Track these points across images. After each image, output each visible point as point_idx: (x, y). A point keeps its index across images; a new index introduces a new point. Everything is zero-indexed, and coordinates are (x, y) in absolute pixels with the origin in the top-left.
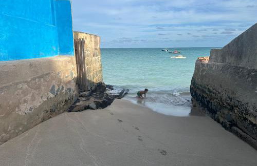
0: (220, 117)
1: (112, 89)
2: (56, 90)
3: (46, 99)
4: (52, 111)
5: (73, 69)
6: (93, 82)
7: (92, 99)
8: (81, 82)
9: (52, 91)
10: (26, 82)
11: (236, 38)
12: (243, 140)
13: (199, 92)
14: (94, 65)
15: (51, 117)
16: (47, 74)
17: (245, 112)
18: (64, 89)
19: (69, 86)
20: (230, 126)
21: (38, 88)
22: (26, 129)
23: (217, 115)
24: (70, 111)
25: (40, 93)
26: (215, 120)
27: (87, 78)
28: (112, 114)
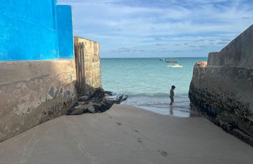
0: (220, 120)
1: (111, 95)
2: (55, 92)
3: (44, 101)
4: (50, 113)
5: (73, 72)
6: (92, 87)
7: (91, 103)
8: (80, 85)
9: (51, 92)
10: (25, 82)
11: (234, 40)
12: (245, 142)
13: (198, 97)
14: (93, 70)
15: (49, 120)
16: (46, 76)
17: (245, 113)
18: (63, 91)
19: (68, 89)
20: (231, 129)
21: (37, 89)
22: (24, 130)
23: (216, 118)
24: (68, 114)
25: (39, 94)
26: (215, 124)
27: (87, 83)
28: (111, 118)
